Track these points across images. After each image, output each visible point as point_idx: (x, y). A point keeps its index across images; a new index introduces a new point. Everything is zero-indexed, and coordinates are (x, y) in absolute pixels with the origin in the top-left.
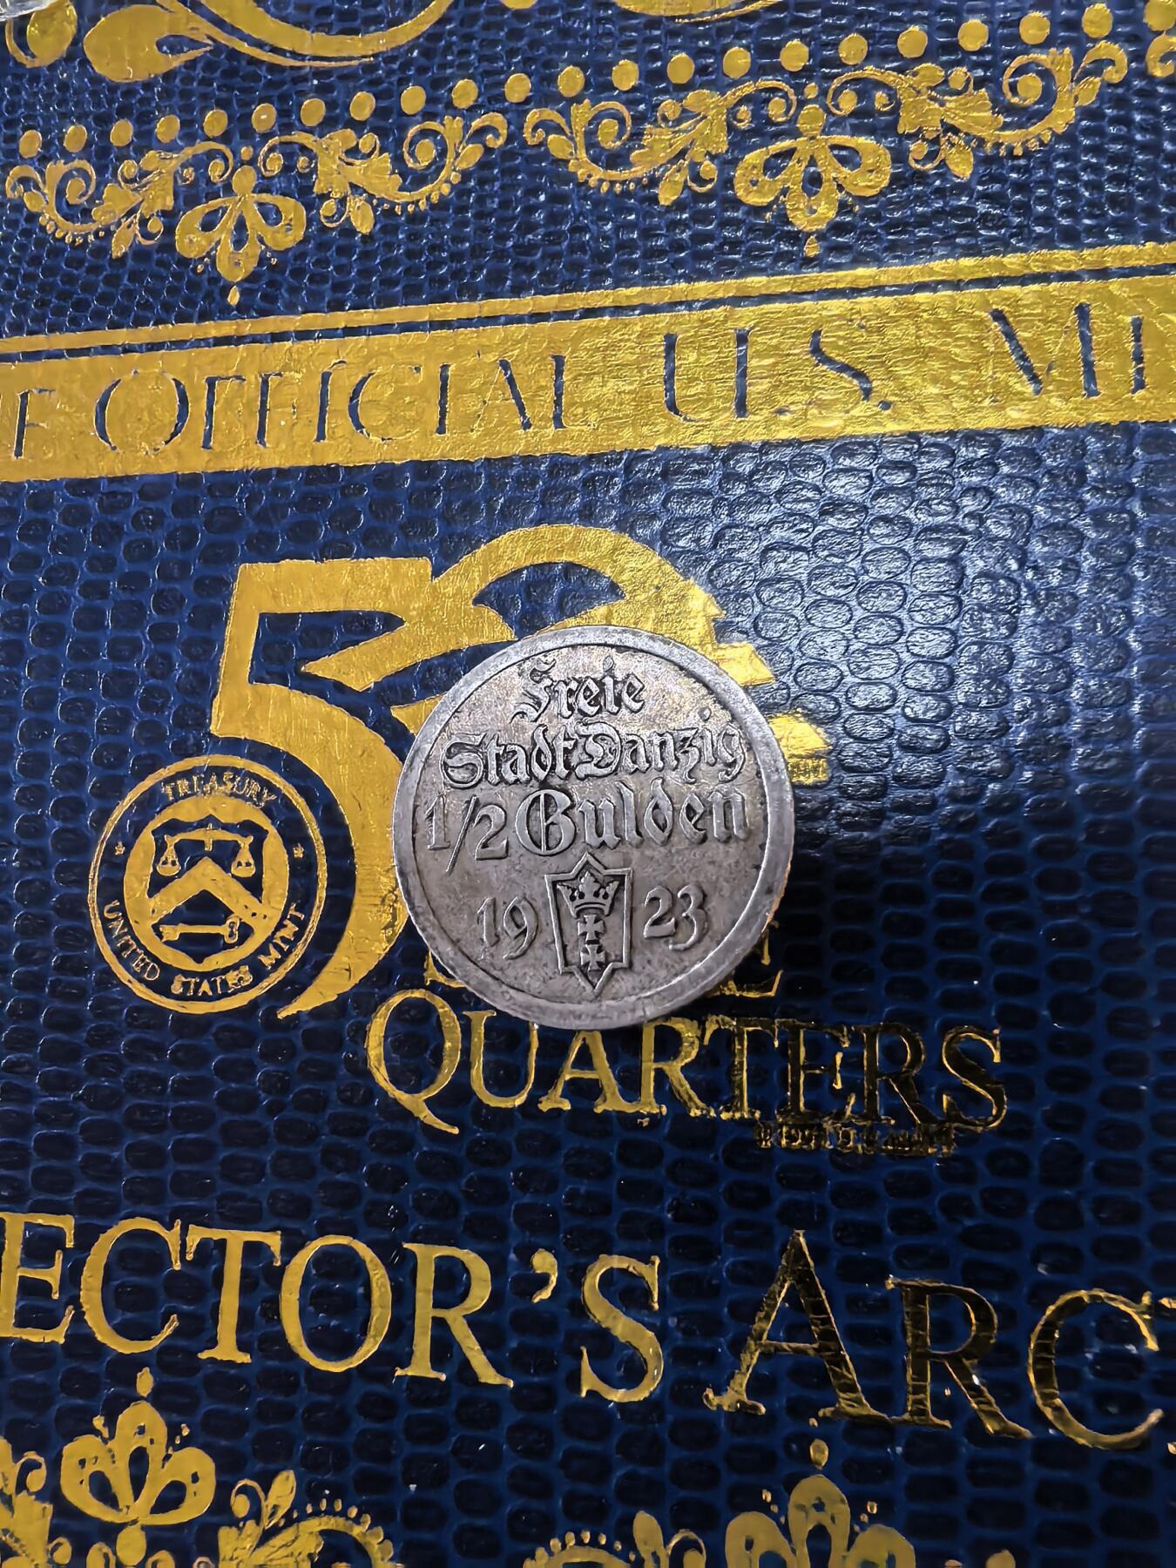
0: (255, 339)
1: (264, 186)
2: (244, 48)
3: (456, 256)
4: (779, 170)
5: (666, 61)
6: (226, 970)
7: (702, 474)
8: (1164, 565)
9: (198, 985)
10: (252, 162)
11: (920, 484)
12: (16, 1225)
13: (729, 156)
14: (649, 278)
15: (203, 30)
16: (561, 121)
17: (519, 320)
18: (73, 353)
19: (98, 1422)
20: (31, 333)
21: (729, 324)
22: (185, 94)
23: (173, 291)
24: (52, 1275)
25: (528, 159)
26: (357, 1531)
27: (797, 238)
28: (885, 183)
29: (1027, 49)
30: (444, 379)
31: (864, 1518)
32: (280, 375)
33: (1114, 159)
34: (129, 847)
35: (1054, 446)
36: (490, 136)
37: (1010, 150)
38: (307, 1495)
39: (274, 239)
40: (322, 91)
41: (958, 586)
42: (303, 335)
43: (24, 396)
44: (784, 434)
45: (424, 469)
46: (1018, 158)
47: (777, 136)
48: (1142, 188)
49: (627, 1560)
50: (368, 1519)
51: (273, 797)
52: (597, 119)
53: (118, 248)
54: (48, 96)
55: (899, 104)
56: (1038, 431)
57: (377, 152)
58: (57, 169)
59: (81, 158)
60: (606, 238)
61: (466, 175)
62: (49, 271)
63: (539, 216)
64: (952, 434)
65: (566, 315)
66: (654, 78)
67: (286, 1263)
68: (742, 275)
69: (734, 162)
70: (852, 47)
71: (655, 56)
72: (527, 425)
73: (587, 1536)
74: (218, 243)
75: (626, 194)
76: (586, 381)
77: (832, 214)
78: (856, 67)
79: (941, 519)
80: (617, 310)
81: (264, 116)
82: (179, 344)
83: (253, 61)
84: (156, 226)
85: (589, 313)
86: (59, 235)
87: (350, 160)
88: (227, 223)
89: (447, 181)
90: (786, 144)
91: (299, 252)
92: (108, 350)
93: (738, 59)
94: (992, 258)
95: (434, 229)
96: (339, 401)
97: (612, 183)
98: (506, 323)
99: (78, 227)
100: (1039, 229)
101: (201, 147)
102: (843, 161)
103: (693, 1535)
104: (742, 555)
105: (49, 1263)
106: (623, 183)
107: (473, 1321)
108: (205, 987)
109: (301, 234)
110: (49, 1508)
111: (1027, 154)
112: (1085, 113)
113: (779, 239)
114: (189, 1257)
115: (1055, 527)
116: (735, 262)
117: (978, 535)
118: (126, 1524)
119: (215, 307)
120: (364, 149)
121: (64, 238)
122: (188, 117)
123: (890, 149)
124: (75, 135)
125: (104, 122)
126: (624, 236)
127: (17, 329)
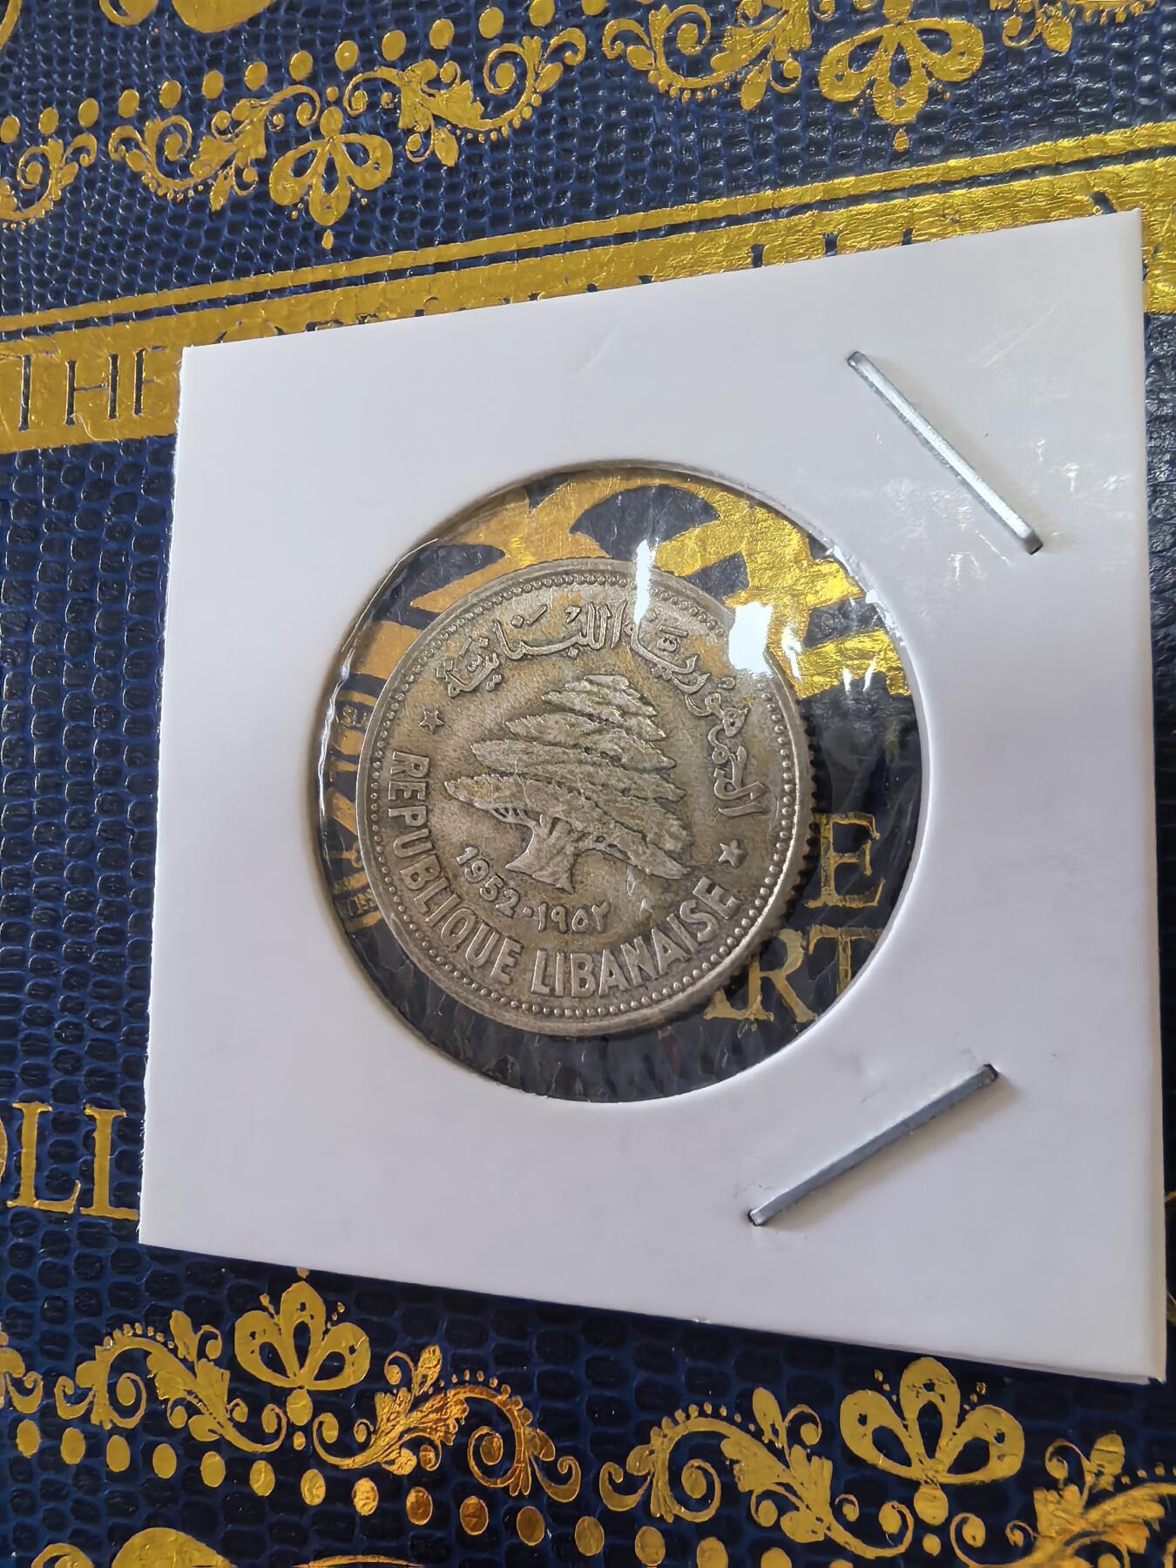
0: (352, 281)
1: (351, 126)
3: (540, 181)
4: (866, 61)
10: (338, 102)
13: (813, 51)
14: (735, 187)
16: (638, 29)
17: (605, 241)
18: (182, 308)
19: (265, 1300)
20: (142, 291)
21: (817, 229)
22: (271, 38)
23: (270, 239)
25: (609, 74)
26: (499, 1399)
27: (886, 132)
28: (978, 64)
31: (974, 1398)
32: (376, 316)
35: (1160, 333)
36: (568, 54)
37: (1112, 16)
38: (453, 1367)
39: (363, 178)
40: (402, 22)
42: (396, 274)
43: (139, 355)
46: (1120, 25)
47: (863, 25)
49: (748, 1431)
50: (507, 1389)
52: (676, 24)
53: (217, 202)
54: (141, 53)
57: (457, 81)
58: (153, 126)
59: (176, 114)
60: (689, 149)
61: (546, 97)
62: (155, 229)
63: (622, 133)
65: (651, 233)
68: (830, 176)
69: (818, 58)
73: (708, 1409)
74: (310, 187)
75: (708, 101)
77: (921, 104)
80: (702, 224)
81: (346, 53)
82: (280, 292)
84: (250, 175)
85: (675, 229)
86: (160, 193)
87: (432, 91)
88: (318, 167)
89: (529, 104)
90: (873, 32)
91: (388, 190)
92: (214, 303)
94: (1093, 136)
95: (518, 155)
97: (693, 91)
98: (592, 247)
99: (179, 184)
100: (1144, 101)
101: (289, 91)
102: (932, 45)
103: (808, 1410)
106: (704, 90)
109: (387, 171)
110: (227, 1374)
111: (1130, 18)
113: (865, 136)
116: (822, 164)
118: (295, 1389)
119: (311, 253)
120: (445, 79)
121: (165, 195)
122: (274, 62)
123: (982, 28)
124: (169, 91)
125: (195, 74)
126: (708, 146)
127: (129, 289)
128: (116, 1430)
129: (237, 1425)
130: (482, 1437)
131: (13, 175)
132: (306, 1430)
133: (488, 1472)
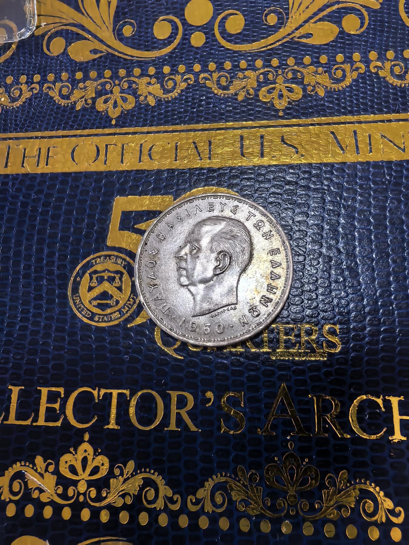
0: (120, 134)
1: (122, 92)
2: (116, 53)
3: (179, 113)
4: (271, 93)
5: (239, 62)
6: (112, 313)
7: (252, 173)
8: (379, 199)
9: (103, 318)
10: (119, 85)
11: (313, 177)
12: (45, 391)
13: (257, 88)
14: (235, 120)
15: (104, 48)
16: (210, 77)
17: (198, 130)
18: (63, 136)
19: (72, 450)
20: (51, 131)
21: (258, 133)
22: (99, 65)
24: (57, 406)
25: (202, 87)
26: (153, 477)
27: (277, 111)
28: (301, 96)
29: (338, 63)
30: (177, 147)
31: (305, 463)
32: (128, 144)
33: (363, 93)
34: (81, 278)
35: (348, 167)
36: (189, 81)
37: (335, 89)
38: (138, 468)
39: (126, 106)
40: (140, 66)
41: (324, 204)
42: (134, 133)
43: (49, 149)
44: (275, 163)
45: (171, 171)
46: (337, 92)
47: (271, 83)
48: (370, 101)
49: (236, 480)
50: (156, 474)
51: (126, 263)
52: (220, 77)
53: (78, 108)
54: (56, 64)
55: (304, 76)
56: (344, 163)
57: (156, 83)
58: (58, 85)
59: (66, 82)
60: (223, 109)
61: (182, 91)
62: (56, 113)
63: (204, 103)
64: (321, 164)
65: (212, 129)
66: (236, 67)
67: (131, 399)
69: (259, 90)
70: (291, 61)
71: (235, 61)
72: (201, 159)
73: (224, 474)
74: (109, 107)
75: (228, 97)
76: (217, 148)
77: (286, 105)
78: (292, 66)
79: (318, 186)
80: (226, 129)
81: (122, 72)
82: (97, 135)
83: (119, 57)
84: (90, 101)
85: (219, 129)
87: (148, 85)
88: (111, 102)
89: (177, 92)
90: (273, 86)
91: (133, 110)
92: (75, 136)
93: (259, 63)
94: (330, 117)
95: (173, 105)
96: (145, 152)
97: (224, 94)
98: (195, 131)
99: (66, 101)
100: (342, 111)
101: (103, 80)
102: (289, 91)
103: (255, 471)
104: (263, 195)
105: (56, 402)
106: (227, 94)
107: (188, 413)
108: (106, 318)
109: (133, 105)
110: (56, 477)
111: (339, 90)
112: (354, 80)
113: (272, 111)
114: (101, 398)
115: (349, 189)
116: (260, 117)
117: (328, 190)
118: (81, 480)
119: (108, 125)
120: (152, 83)
121: (61, 104)
122: (99, 72)
123: (301, 88)
124: (64, 75)
125: (73, 72)
126: (227, 108)
127: (46, 129)
128: (11, 501)
129: (59, 495)
130: (147, 491)
131: (9, 93)
132: (84, 494)
133: (149, 502)
